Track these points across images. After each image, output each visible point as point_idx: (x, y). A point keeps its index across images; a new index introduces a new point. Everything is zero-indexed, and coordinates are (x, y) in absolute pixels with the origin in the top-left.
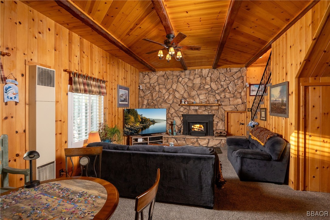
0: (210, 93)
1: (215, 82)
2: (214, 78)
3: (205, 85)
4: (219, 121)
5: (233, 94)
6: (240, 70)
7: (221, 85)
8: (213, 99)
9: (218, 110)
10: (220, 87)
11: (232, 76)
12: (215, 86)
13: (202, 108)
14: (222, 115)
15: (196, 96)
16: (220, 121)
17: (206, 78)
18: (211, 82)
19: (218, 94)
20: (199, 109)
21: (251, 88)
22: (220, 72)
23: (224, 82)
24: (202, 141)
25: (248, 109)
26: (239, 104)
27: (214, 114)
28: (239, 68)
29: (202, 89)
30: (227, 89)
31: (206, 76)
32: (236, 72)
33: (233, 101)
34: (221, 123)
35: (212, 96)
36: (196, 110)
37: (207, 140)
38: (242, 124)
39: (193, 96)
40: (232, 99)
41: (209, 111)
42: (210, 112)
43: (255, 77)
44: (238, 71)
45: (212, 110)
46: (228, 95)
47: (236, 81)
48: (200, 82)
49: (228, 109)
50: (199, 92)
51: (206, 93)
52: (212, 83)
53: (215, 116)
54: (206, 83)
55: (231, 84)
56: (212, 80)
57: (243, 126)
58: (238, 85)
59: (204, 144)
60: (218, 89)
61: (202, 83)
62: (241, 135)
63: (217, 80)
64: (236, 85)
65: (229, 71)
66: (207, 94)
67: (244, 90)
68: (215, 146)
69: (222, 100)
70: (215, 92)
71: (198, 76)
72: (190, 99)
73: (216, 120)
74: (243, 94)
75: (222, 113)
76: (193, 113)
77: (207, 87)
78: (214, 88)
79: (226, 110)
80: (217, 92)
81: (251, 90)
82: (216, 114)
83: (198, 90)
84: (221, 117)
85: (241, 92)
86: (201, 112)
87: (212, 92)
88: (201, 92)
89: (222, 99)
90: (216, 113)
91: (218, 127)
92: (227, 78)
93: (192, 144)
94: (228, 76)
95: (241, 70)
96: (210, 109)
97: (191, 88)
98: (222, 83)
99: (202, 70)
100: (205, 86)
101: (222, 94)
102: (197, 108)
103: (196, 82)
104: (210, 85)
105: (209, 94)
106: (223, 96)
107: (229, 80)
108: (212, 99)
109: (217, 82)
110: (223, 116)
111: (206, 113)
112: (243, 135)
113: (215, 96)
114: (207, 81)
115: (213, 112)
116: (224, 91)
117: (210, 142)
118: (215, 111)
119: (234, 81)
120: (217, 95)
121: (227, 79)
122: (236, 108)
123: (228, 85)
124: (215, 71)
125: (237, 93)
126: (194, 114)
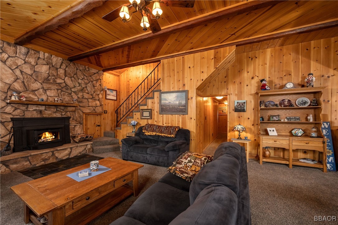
0: (64, 89)
1: (71, 78)
2: (69, 72)
3: (56, 78)
4: (76, 124)
5: (92, 95)
6: (97, 73)
7: (78, 83)
8: (69, 98)
9: (74, 111)
10: (78, 85)
11: (90, 76)
12: (71, 82)
13: (52, 108)
14: (80, 117)
15: (41, 90)
16: (78, 124)
17: (57, 69)
18: (65, 77)
19: (74, 92)
20: (45, 110)
21: (107, 92)
22: (78, 68)
23: (82, 80)
24: (60, 153)
25: (104, 111)
26: (97, 106)
27: (70, 116)
28: (97, 71)
29: (51, 83)
30: (85, 89)
31: (58, 67)
32: (95, 74)
33: (92, 102)
34: (78, 126)
35: (67, 94)
36: (41, 112)
37: (69, 150)
38: (99, 126)
39: (34, 89)
40: (91, 100)
41: (62, 112)
42: (63, 114)
43: (110, 83)
44: (96, 72)
45: (66, 112)
46: (86, 96)
47: (94, 82)
48: (48, 72)
49: (87, 111)
50: (46, 86)
51: (58, 89)
52: (67, 78)
53: (71, 119)
54: (58, 76)
55: (89, 84)
56: (67, 74)
57: (99, 127)
58: (96, 86)
59: (64, 156)
60: (75, 87)
61: (51, 75)
62: (97, 137)
63: (73, 77)
64: (94, 86)
65: (88, 70)
66: (59, 91)
67: (101, 93)
68: (79, 154)
69: (80, 101)
70: (71, 90)
71: (45, 63)
72: (30, 94)
73: (72, 123)
74: (101, 96)
75: (79, 116)
76: (36, 115)
77: (59, 81)
78: (69, 85)
79: (84, 111)
80: (73, 90)
81: (107, 94)
82: (72, 117)
83: (43, 82)
84: (79, 119)
85: (99, 94)
86: (51, 114)
87: (67, 89)
88: (50, 86)
89: (79, 99)
90: (73, 115)
91: (75, 131)
92: (85, 76)
93: (43, 162)
94: (87, 75)
95: (99, 72)
96: (63, 110)
97: (29, 76)
98: (80, 81)
99: (51, 56)
100: (56, 80)
101: (80, 94)
102: (43, 108)
103: (39, 70)
104: (64, 80)
105: (62, 91)
106: (81, 96)
107: (87, 80)
108: (66, 98)
109: (73, 79)
110: (80, 119)
111: (58, 115)
112: (99, 136)
113: (70, 94)
114: (58, 73)
115: (69, 114)
116: (82, 90)
117: (73, 151)
118: (71, 113)
119: (92, 82)
120: (73, 94)
121: (85, 78)
122: (95, 110)
123: (86, 84)
124: (71, 64)
125: (96, 95)
126: (36, 117)
